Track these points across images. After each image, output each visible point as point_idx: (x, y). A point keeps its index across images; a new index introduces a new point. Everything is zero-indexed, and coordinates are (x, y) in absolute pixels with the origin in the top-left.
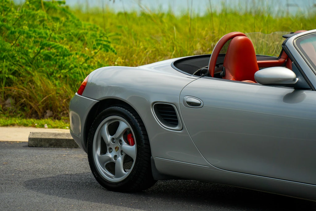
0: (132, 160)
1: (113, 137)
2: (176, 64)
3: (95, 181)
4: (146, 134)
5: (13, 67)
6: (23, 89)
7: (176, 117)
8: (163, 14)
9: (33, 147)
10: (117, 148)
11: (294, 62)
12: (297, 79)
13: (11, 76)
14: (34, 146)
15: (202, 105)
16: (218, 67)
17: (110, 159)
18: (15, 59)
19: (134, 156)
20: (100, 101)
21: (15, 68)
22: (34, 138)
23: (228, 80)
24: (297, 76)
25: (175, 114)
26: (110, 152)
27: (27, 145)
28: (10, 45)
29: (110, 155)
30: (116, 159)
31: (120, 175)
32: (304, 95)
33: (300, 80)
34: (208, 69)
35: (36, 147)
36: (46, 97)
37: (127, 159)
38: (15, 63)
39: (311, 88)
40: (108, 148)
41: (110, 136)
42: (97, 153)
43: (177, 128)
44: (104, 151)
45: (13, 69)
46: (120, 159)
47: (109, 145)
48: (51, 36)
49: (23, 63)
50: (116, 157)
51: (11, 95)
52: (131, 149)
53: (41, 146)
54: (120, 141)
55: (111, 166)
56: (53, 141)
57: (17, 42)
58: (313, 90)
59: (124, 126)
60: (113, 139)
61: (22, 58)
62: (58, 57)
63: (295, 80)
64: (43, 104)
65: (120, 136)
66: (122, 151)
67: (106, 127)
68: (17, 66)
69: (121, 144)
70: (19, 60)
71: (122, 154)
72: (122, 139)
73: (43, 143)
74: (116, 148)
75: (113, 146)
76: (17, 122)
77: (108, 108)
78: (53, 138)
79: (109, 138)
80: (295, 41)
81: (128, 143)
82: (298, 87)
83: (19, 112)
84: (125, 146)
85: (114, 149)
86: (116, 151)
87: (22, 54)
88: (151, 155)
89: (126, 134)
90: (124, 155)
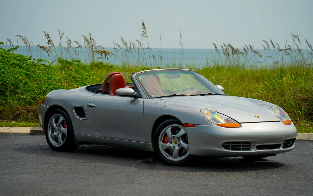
0: (65, 136)
1: (57, 124)
2: (87, 88)
4: (71, 123)
6: (37, 107)
7: (84, 113)
8: (98, 64)
9: (32, 135)
10: (59, 130)
11: (135, 85)
13: (31, 100)
15: (95, 107)
19: (66, 133)
20: (51, 107)
22: (33, 131)
23: (111, 95)
24: (135, 92)
26: (56, 132)
27: (29, 134)
29: (55, 134)
31: (60, 143)
32: (139, 101)
33: (137, 94)
34: (101, 90)
37: (63, 135)
39: (141, 97)
40: (55, 130)
42: (50, 133)
43: (85, 118)
44: (53, 132)
45: (33, 97)
46: (60, 135)
47: (55, 128)
49: (38, 93)
50: (58, 134)
51: (31, 110)
52: (65, 130)
54: (60, 126)
55: (56, 139)
57: (37, 82)
59: (62, 119)
60: (57, 126)
61: (38, 91)
63: (134, 93)
66: (61, 131)
67: (54, 120)
68: (35, 95)
69: (60, 128)
70: (36, 92)
71: (61, 133)
72: (61, 125)
73: (37, 133)
74: (58, 130)
75: (57, 129)
77: (54, 110)
79: (55, 125)
80: (136, 76)
81: (64, 127)
82: (136, 97)
84: (62, 128)
85: (57, 131)
88: (73, 132)
89: (63, 122)
90: (62, 133)
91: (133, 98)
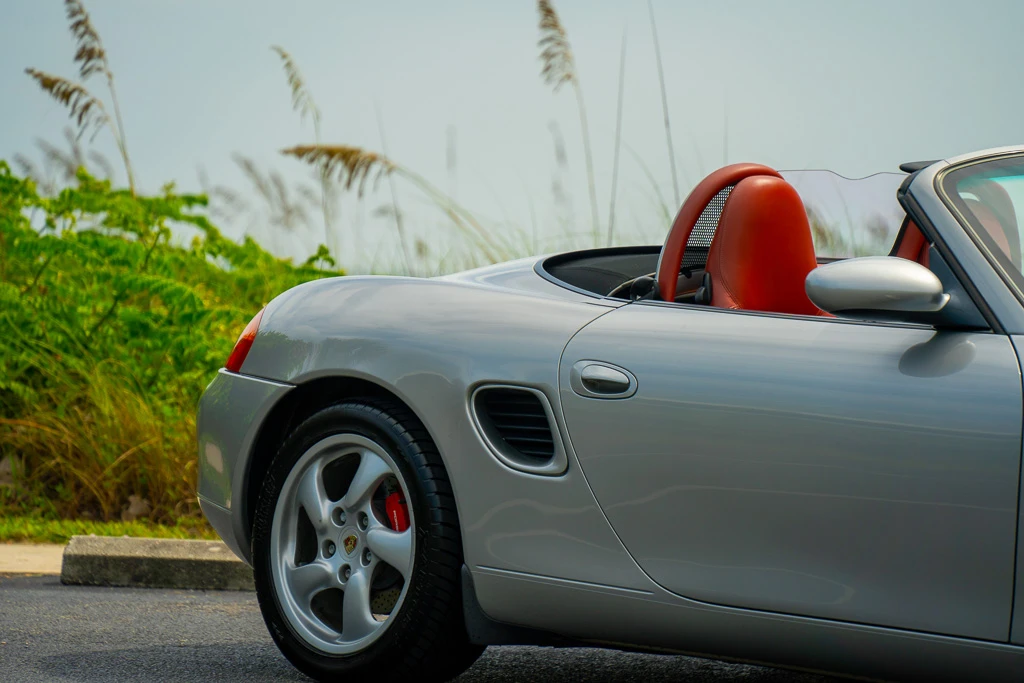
0: (400, 581)
1: (339, 503)
3: (276, 653)
4: (447, 492)
5: (23, 357)
6: (54, 427)
7: (548, 434)
9: (77, 584)
10: (350, 542)
11: (936, 244)
12: (946, 298)
13: (15, 386)
14: (80, 582)
15: (631, 390)
16: (689, 276)
17: (327, 578)
18: (32, 330)
19: (405, 562)
20: (299, 386)
21: (27, 359)
22: (82, 557)
24: (945, 289)
25: (545, 422)
26: (329, 555)
27: (58, 580)
28: (17, 291)
29: (327, 566)
30: (345, 578)
31: (361, 629)
32: (969, 351)
33: (956, 300)
34: (657, 279)
35: (86, 584)
36: (129, 452)
37: (384, 578)
38: (33, 342)
39: (990, 324)
40: (321, 541)
41: (328, 502)
42: (285, 559)
43: (550, 467)
44: (306, 554)
45: (24, 362)
46: (361, 578)
47: (324, 531)
48: (148, 256)
49: (58, 345)
50: (345, 570)
51: (13, 446)
52: (397, 544)
53: (105, 584)
54: (363, 517)
55: (329, 603)
56: (145, 567)
57: (41, 281)
58: (996, 332)
59: (374, 466)
60: (338, 513)
61: (53, 329)
62: (173, 329)
63: (937, 298)
64: (117, 476)
65: (361, 502)
66: (367, 551)
67: (316, 471)
68: (37, 352)
69: (364, 527)
70: (44, 336)
71: (366, 562)
72: (368, 509)
73: (110, 574)
74: (347, 542)
75: (337, 534)
76: (30, 528)
77: (323, 408)
78: (145, 555)
79: (324, 508)
80: (940, 179)
81: (389, 525)
82: (948, 325)
83: (38, 500)
84: (378, 532)
85: (341, 548)
86: (349, 552)
87: (56, 316)
88: (462, 561)
89: (383, 495)
90: (373, 562)
91: (922, 334)
